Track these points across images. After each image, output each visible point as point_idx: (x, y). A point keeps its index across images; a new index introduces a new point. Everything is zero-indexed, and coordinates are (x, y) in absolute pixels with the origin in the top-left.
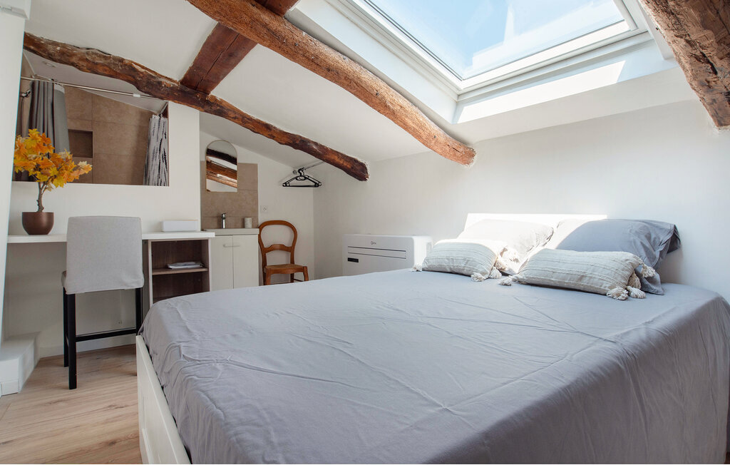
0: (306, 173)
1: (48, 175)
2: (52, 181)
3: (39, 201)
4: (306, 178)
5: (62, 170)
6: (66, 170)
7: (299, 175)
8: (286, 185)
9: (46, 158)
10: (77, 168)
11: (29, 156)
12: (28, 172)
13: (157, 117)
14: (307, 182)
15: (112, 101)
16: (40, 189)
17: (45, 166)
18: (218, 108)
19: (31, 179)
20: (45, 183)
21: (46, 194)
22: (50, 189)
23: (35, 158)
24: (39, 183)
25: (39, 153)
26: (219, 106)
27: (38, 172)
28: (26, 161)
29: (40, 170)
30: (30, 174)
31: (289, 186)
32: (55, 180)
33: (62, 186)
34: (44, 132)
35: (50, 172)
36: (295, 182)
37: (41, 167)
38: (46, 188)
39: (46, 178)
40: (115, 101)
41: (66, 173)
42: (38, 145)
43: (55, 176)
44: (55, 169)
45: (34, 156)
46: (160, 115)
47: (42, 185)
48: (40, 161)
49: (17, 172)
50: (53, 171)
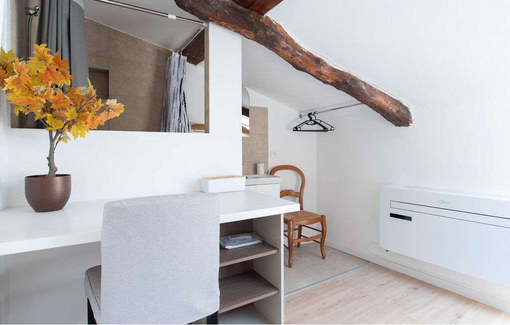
0: (319, 117)
1: (63, 119)
2: (69, 128)
3: (50, 159)
4: (315, 123)
5: (84, 111)
6: (90, 111)
7: (308, 119)
8: (296, 129)
9: (59, 91)
10: (106, 108)
11: (34, 88)
12: (33, 114)
13: (177, 55)
14: (316, 127)
15: (129, 36)
16: (52, 140)
17: (59, 106)
18: (273, 33)
19: (40, 125)
20: (58, 132)
21: (60, 147)
22: (65, 139)
23: (43, 92)
24: (51, 132)
25: (50, 83)
26: (274, 32)
27: (49, 115)
28: (30, 97)
29: (52, 111)
30: (37, 118)
31: (300, 131)
32: (74, 127)
33: (82, 135)
34: (57, 51)
35: (67, 114)
36: (305, 127)
37: (53, 106)
38: (60, 139)
39: (60, 124)
40: (133, 37)
41: (90, 116)
42: (48, 69)
43: (74, 122)
44: (73, 109)
45: (43, 88)
46: (179, 53)
47: (54, 134)
48: (51, 97)
49: (17, 113)
50: (70, 113)
